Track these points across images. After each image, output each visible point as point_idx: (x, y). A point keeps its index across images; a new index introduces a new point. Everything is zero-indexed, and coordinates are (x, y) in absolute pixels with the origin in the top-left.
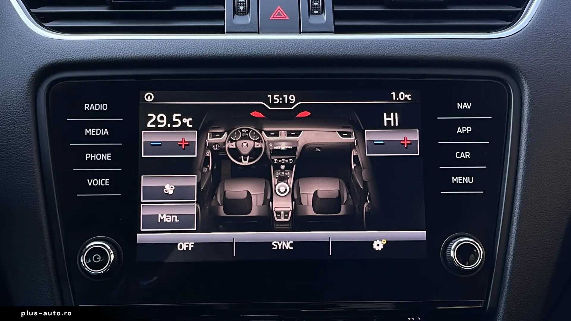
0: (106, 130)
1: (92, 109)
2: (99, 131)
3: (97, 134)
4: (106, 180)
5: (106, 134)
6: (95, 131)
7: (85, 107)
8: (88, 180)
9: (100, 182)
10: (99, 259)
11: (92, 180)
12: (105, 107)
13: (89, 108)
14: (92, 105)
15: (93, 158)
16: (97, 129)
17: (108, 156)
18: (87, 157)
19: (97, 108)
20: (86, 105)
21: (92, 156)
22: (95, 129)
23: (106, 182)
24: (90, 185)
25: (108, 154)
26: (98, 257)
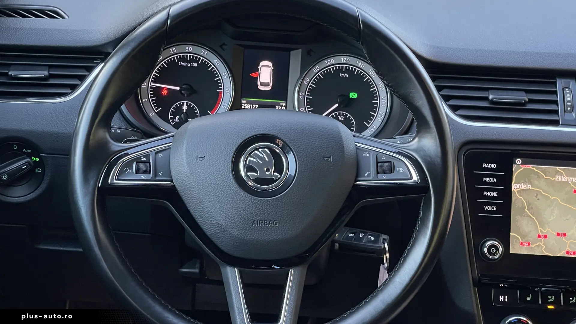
0: (495, 179)
1: (487, 167)
2: (491, 180)
3: (490, 181)
4: (495, 207)
5: (495, 182)
6: (489, 179)
7: (484, 166)
8: (485, 207)
9: (491, 208)
10: (494, 251)
11: (487, 207)
12: (494, 166)
13: (486, 166)
14: (488, 164)
15: (488, 194)
16: (490, 178)
17: (496, 194)
18: (484, 194)
19: (490, 166)
20: (484, 164)
21: (487, 194)
22: (489, 178)
23: (495, 208)
24: (486, 209)
25: (496, 193)
26: (494, 249)
